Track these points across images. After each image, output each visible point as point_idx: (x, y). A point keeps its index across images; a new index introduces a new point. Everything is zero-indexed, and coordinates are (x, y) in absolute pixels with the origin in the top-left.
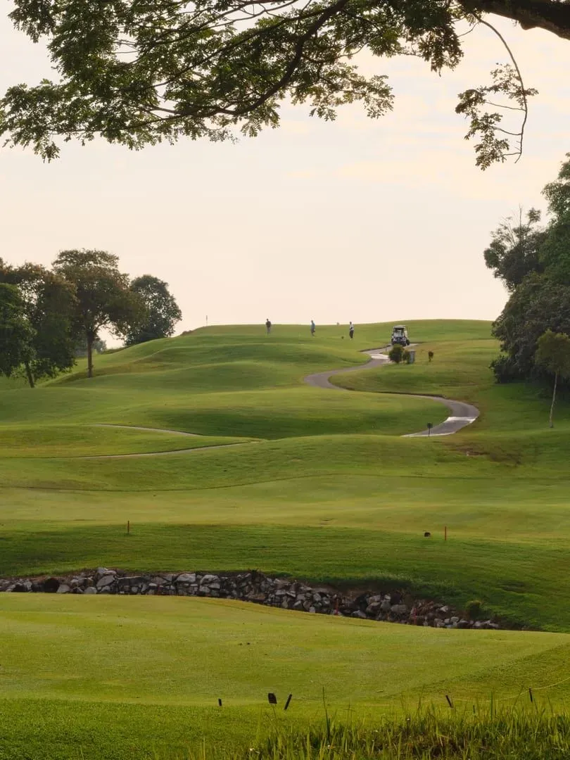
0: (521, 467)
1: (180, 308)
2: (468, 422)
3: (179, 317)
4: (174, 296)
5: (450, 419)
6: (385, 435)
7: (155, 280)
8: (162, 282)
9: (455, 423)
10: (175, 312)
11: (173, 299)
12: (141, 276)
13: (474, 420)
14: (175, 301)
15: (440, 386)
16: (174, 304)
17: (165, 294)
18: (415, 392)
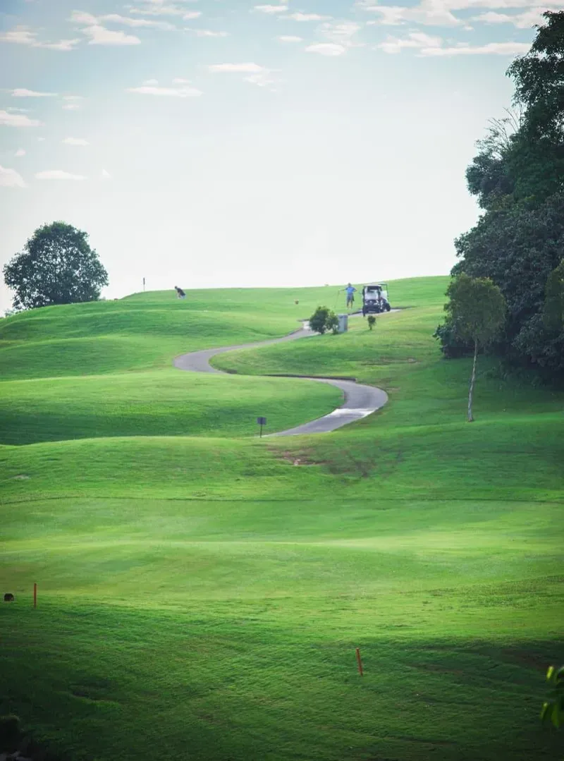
0: (365, 482)
1: (106, 268)
2: (361, 415)
3: (103, 281)
4: (97, 252)
5: (337, 412)
6: (224, 436)
7: (70, 228)
8: (79, 233)
9: (342, 417)
10: (98, 273)
11: (94, 255)
12: (50, 223)
13: (370, 413)
14: (98, 259)
15: (362, 365)
16: (96, 263)
17: (84, 248)
18: (317, 375)
